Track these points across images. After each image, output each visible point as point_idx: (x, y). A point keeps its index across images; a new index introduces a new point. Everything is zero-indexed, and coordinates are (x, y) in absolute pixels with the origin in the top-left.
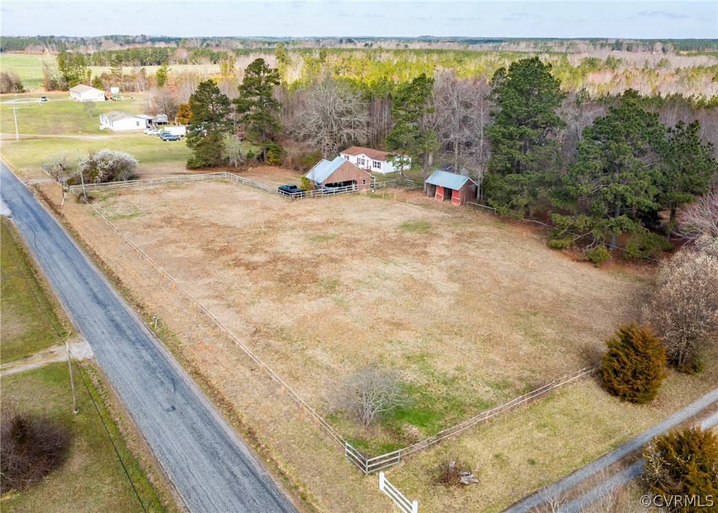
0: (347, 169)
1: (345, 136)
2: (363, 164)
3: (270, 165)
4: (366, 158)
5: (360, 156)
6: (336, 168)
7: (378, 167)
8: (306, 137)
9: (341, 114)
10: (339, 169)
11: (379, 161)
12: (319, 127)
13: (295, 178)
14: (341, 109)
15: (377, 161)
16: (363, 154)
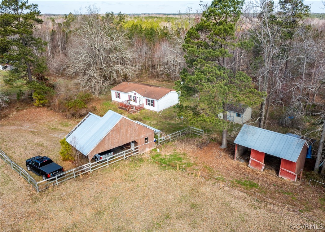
0: (123, 130)
1: (115, 73)
2: (135, 101)
3: (38, 107)
4: (138, 95)
5: (132, 94)
6: (108, 130)
7: (152, 105)
8: (76, 75)
9: (110, 52)
10: (112, 131)
11: (153, 100)
12: (89, 65)
13: (60, 127)
14: (108, 47)
15: (150, 99)
16: (135, 92)
